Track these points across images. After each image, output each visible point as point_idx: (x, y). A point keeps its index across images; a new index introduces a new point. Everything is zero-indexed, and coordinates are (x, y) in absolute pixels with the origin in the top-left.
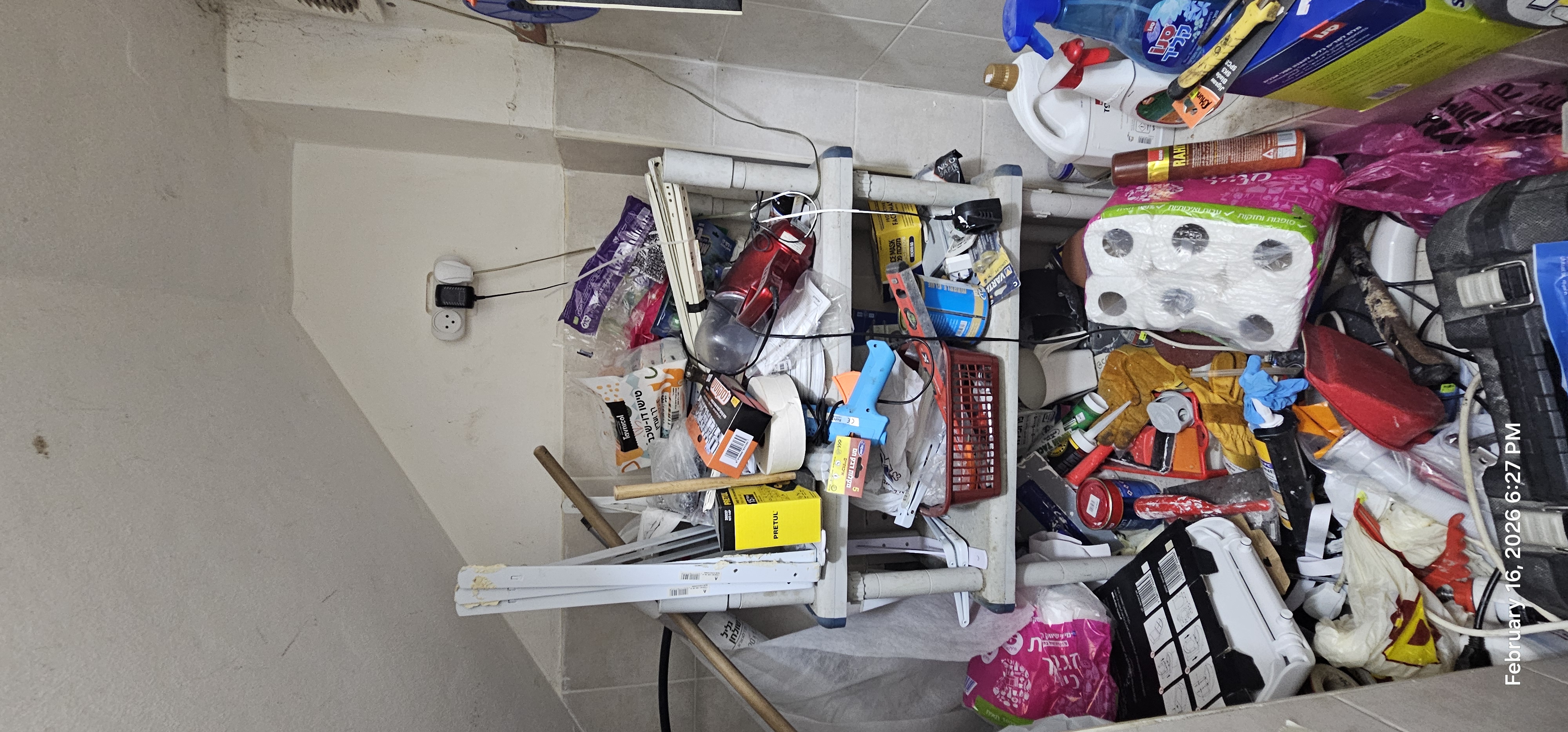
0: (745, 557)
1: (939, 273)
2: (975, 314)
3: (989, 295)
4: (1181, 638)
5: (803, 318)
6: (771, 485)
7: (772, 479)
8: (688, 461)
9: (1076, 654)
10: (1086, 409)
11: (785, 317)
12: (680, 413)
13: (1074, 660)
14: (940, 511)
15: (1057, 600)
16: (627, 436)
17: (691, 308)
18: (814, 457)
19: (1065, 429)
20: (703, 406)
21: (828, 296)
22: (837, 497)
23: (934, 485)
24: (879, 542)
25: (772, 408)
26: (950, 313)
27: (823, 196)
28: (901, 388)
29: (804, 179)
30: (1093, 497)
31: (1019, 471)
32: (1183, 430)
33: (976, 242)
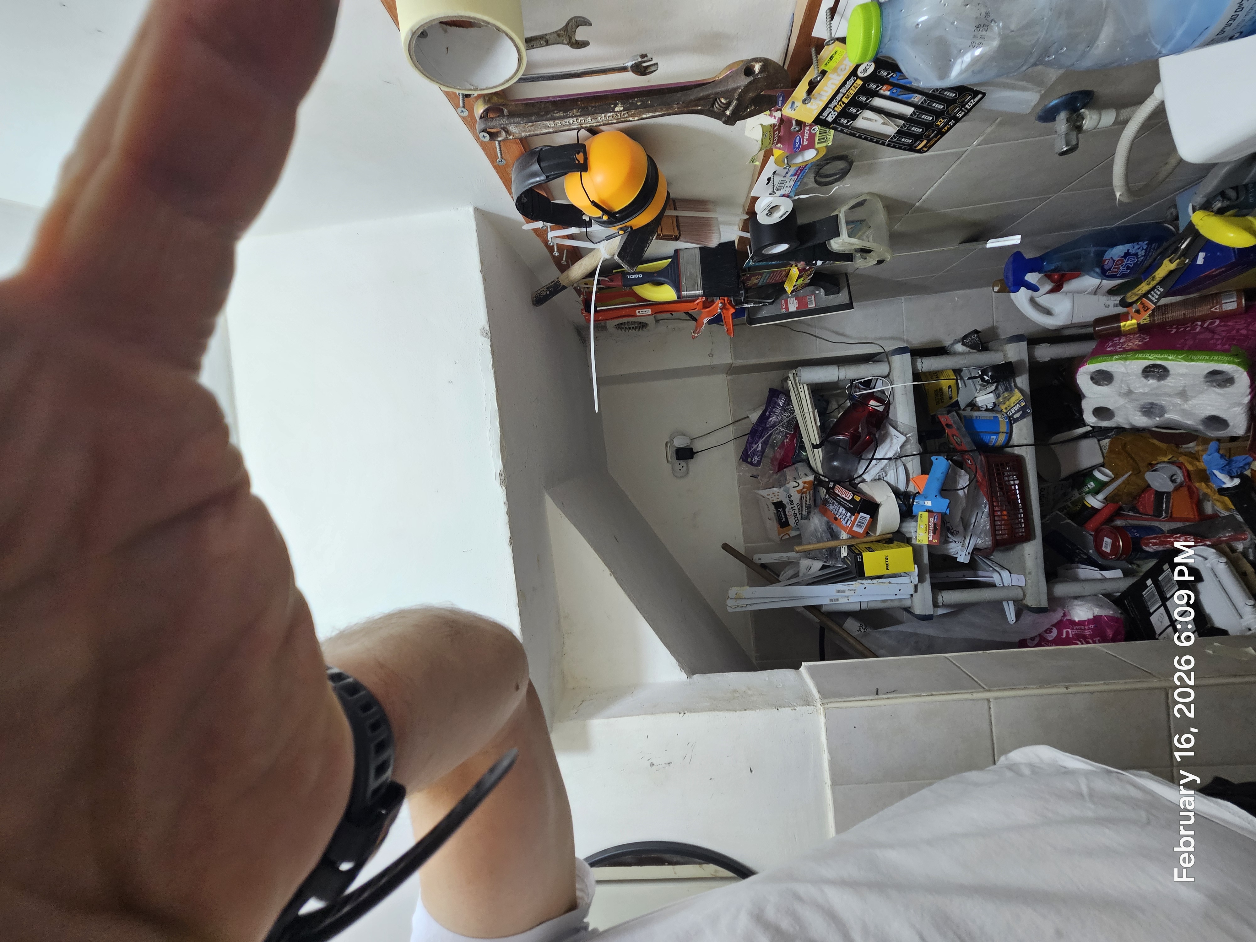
0: (869, 581)
1: (973, 405)
2: (1001, 431)
3: (1009, 418)
5: (890, 448)
6: (878, 541)
7: (879, 538)
8: (824, 531)
9: (1098, 638)
10: (1096, 480)
11: (880, 448)
12: (813, 504)
14: (988, 553)
15: (1081, 605)
16: (784, 519)
17: (815, 447)
18: (905, 524)
19: (1080, 494)
20: (831, 501)
21: (902, 434)
22: (921, 546)
23: (982, 536)
24: (944, 574)
25: (878, 500)
26: (982, 432)
28: (955, 482)
29: (880, 369)
30: (1106, 539)
31: (1043, 525)
32: (1176, 489)
33: (997, 388)
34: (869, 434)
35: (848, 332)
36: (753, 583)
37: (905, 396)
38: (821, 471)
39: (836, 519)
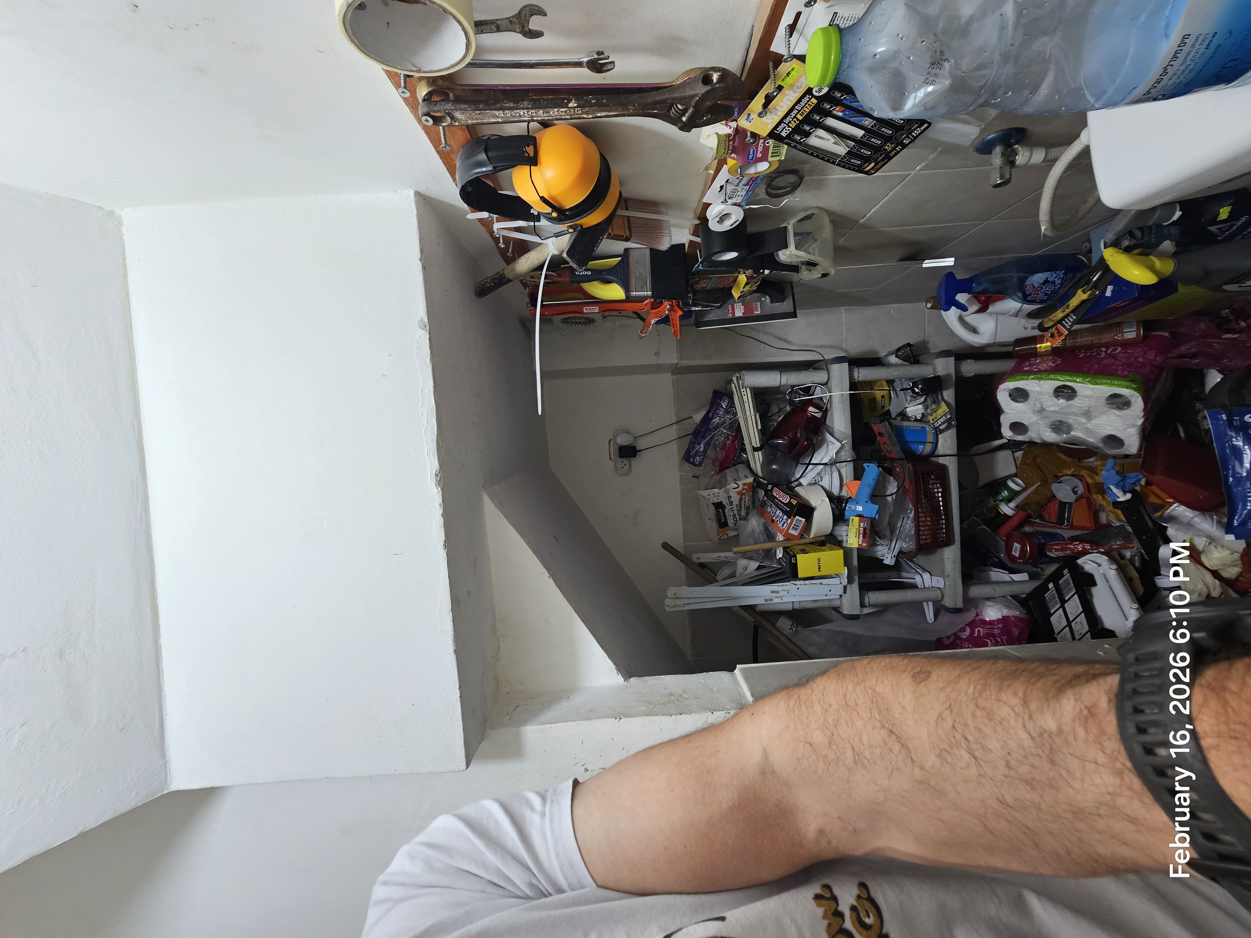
0: (802, 582)
1: (903, 415)
2: (928, 441)
3: (936, 429)
4: (1073, 624)
5: (825, 454)
6: (812, 543)
7: (813, 540)
9: (1006, 637)
10: (1009, 489)
11: (817, 453)
12: (751, 506)
13: (1004, 639)
14: (912, 556)
15: (992, 606)
16: (723, 520)
17: (755, 449)
18: (837, 528)
20: (769, 503)
21: (838, 440)
22: (851, 549)
23: (907, 539)
24: (875, 574)
25: (813, 503)
26: (910, 442)
27: (832, 385)
28: (885, 488)
29: (819, 376)
30: (1016, 544)
31: (962, 530)
32: (1077, 500)
33: (925, 400)
34: (807, 439)
35: (790, 338)
36: (691, 583)
37: (842, 403)
38: (760, 474)
39: (773, 521)
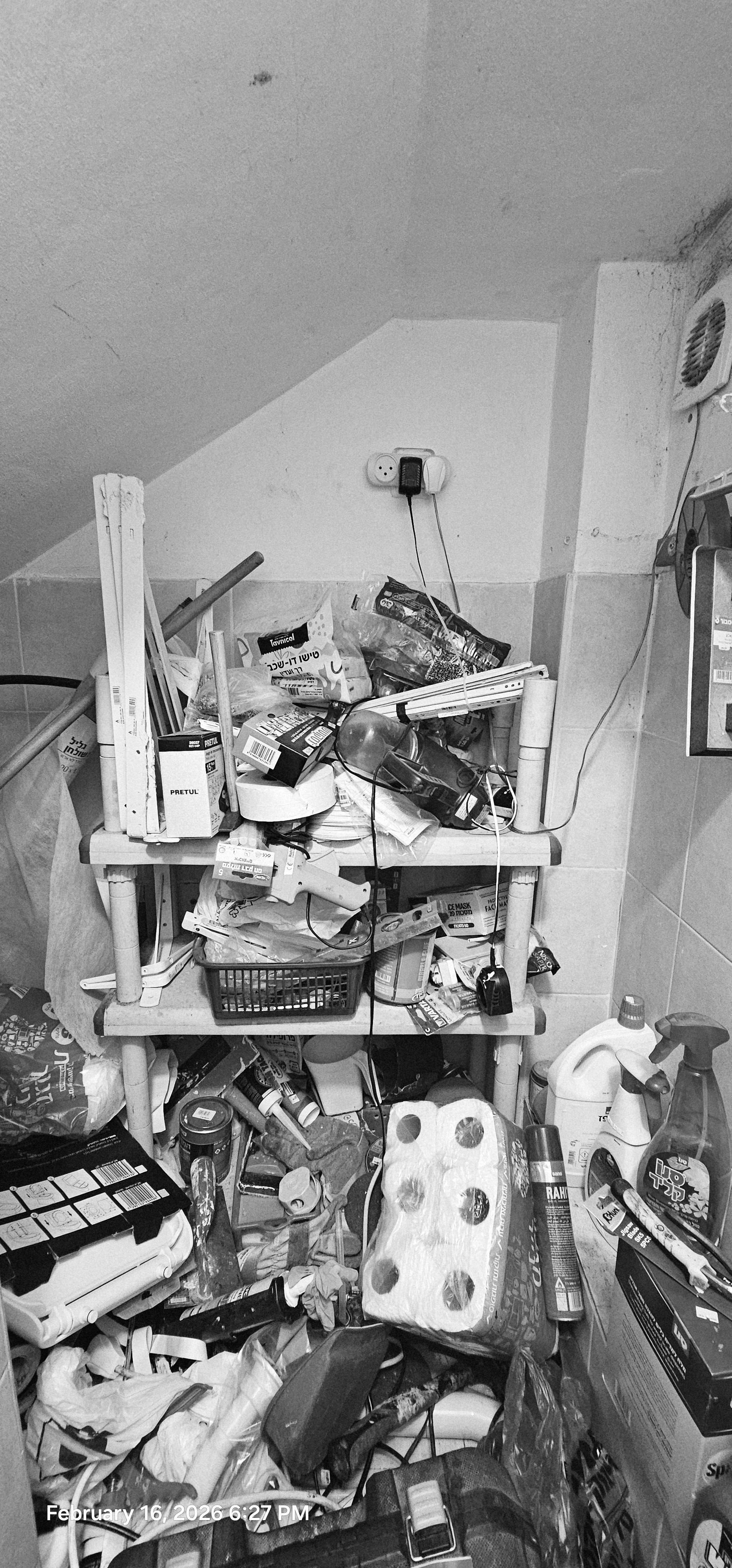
0: (152, 762)
1: (438, 953)
2: (398, 990)
3: (417, 1003)
4: (68, 1208)
5: (391, 818)
7: (231, 788)
8: (249, 705)
11: (393, 799)
12: (297, 696)
13: (46, 1098)
14: (198, 958)
15: (108, 1078)
16: (274, 644)
17: (401, 707)
18: (253, 830)
19: (282, 1083)
20: (304, 719)
22: (213, 854)
23: (225, 951)
24: (168, 897)
25: (303, 787)
26: (398, 964)
27: (513, 837)
28: (322, 917)
30: (213, 1113)
32: (282, 1204)
33: (467, 989)
37: (480, 852)
38: (357, 713)
